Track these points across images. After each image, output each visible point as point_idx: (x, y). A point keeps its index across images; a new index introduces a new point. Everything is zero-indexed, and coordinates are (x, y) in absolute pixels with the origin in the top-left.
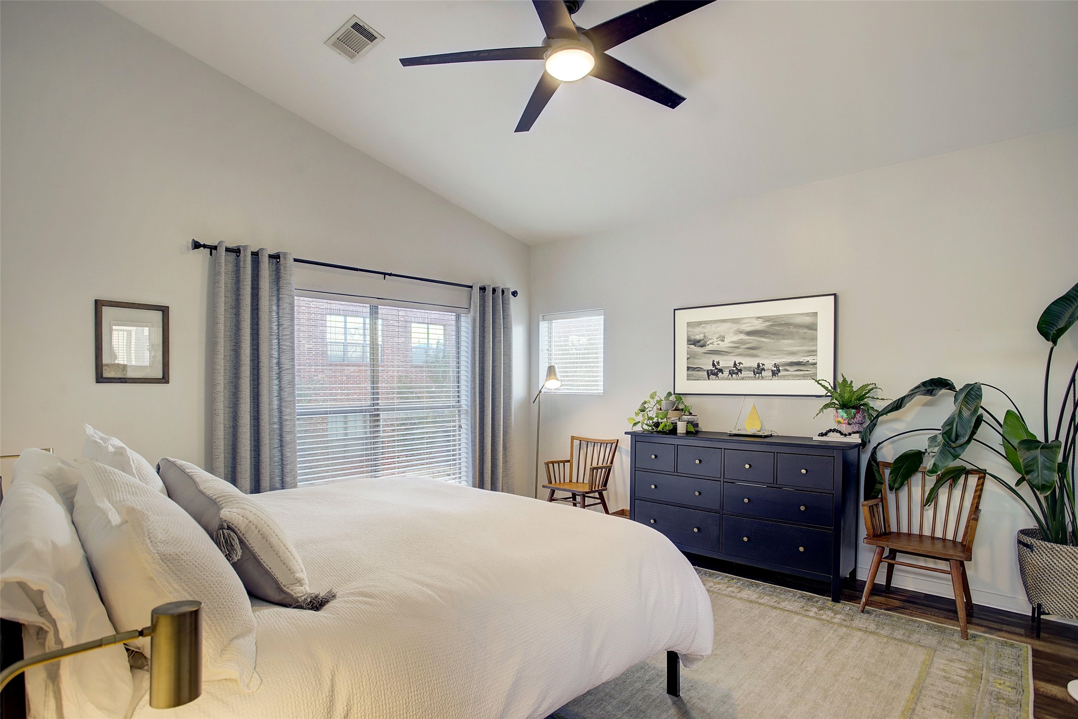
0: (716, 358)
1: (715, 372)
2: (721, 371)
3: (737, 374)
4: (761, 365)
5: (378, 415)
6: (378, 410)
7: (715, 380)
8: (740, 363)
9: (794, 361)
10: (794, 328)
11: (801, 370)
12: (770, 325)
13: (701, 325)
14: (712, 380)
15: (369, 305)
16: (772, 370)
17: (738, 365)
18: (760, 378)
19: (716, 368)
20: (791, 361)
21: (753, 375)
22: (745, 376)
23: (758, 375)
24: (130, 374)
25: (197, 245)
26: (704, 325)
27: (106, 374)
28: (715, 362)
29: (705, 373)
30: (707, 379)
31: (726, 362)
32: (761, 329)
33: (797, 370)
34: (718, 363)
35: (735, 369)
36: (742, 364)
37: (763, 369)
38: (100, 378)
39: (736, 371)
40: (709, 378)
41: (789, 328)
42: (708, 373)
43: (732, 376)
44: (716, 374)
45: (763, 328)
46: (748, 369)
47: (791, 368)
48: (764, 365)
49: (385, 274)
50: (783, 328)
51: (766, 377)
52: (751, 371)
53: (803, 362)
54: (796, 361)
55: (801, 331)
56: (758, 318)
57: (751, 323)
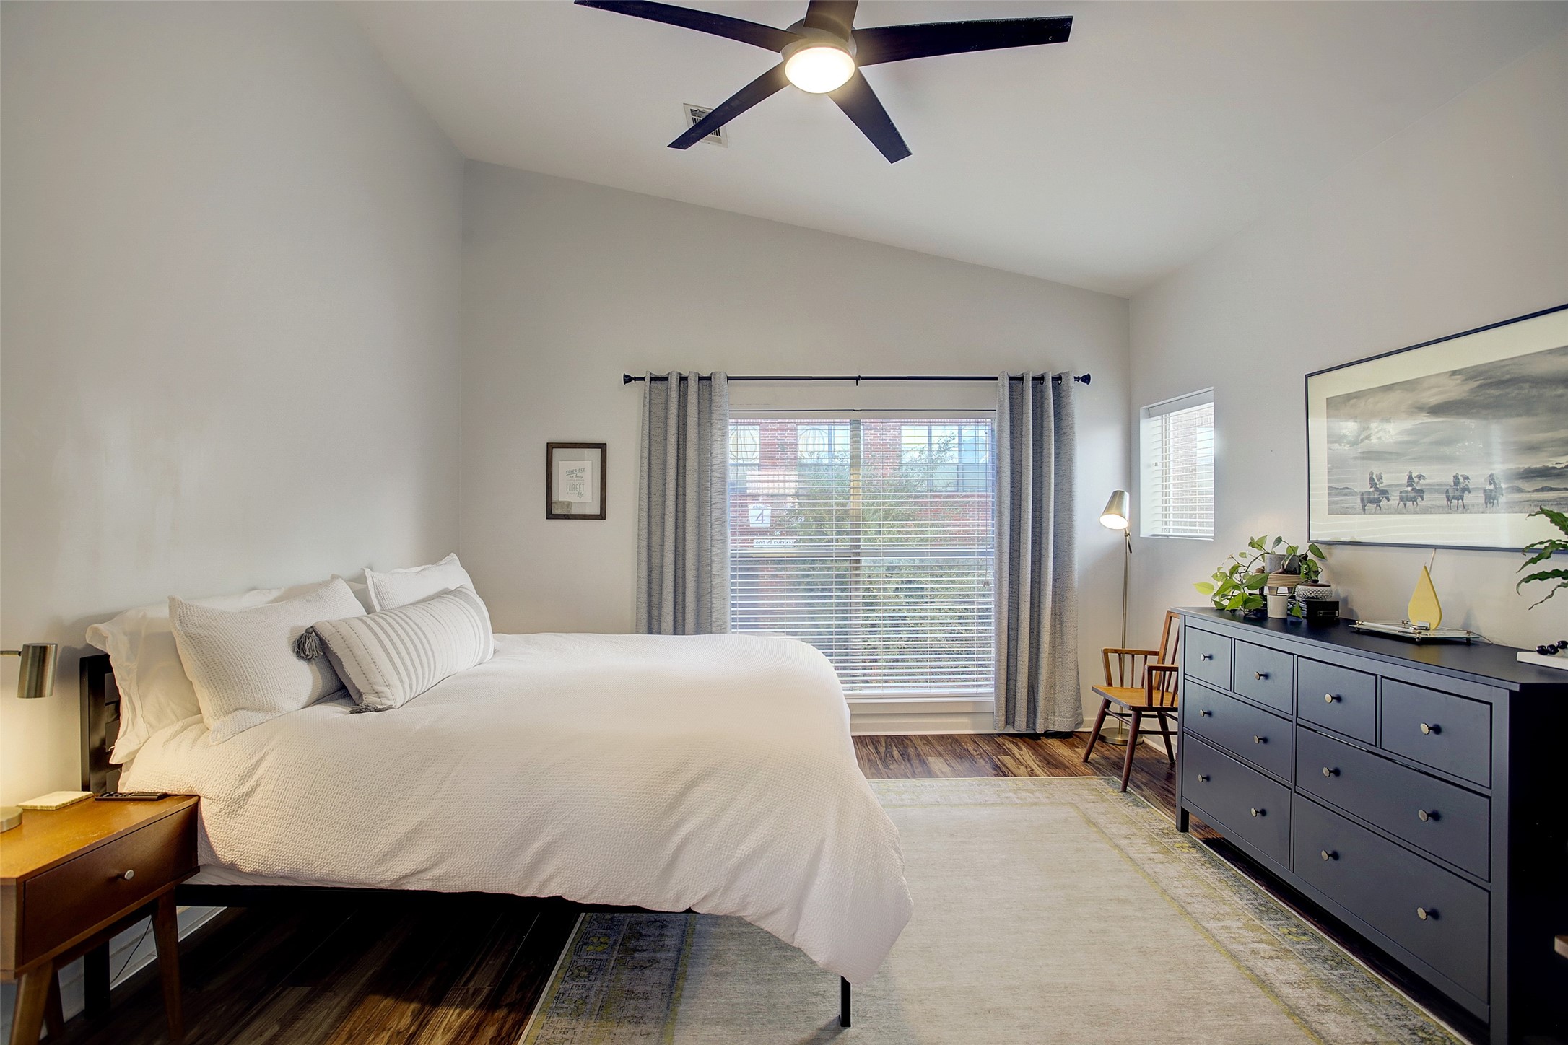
0: (1376, 468)
1: (1375, 499)
2: (1384, 493)
3: (1414, 499)
4: (1461, 480)
5: (858, 561)
6: (858, 554)
7: (1375, 513)
8: (1420, 477)
9: (1534, 466)
10: (1530, 387)
11: (1551, 489)
12: (1480, 386)
13: (1349, 401)
14: (1370, 514)
15: (849, 421)
16: (1485, 491)
17: (1416, 480)
18: (1461, 508)
19: (1377, 490)
20: (1526, 466)
21: (1445, 502)
22: (1430, 503)
23: (1455, 502)
24: (574, 511)
25: (628, 379)
26: (1355, 400)
27: (555, 511)
28: (1374, 477)
29: (1358, 498)
30: (1362, 511)
31: (1394, 477)
32: (1459, 398)
33: (1542, 490)
34: (1380, 478)
35: (1410, 489)
36: (1424, 478)
37: (1466, 489)
38: (550, 515)
39: (1413, 495)
40: (1364, 510)
41: (1521, 388)
42: (1362, 500)
43: (1405, 505)
44: (1376, 501)
45: (1464, 395)
46: (1435, 488)
47: (1526, 485)
48: (1468, 478)
49: (858, 379)
50: (1507, 390)
51: (1473, 505)
52: (1442, 492)
53: (1556, 468)
54: (1538, 466)
55: (1550, 393)
56: (1454, 373)
57: (1439, 387)
